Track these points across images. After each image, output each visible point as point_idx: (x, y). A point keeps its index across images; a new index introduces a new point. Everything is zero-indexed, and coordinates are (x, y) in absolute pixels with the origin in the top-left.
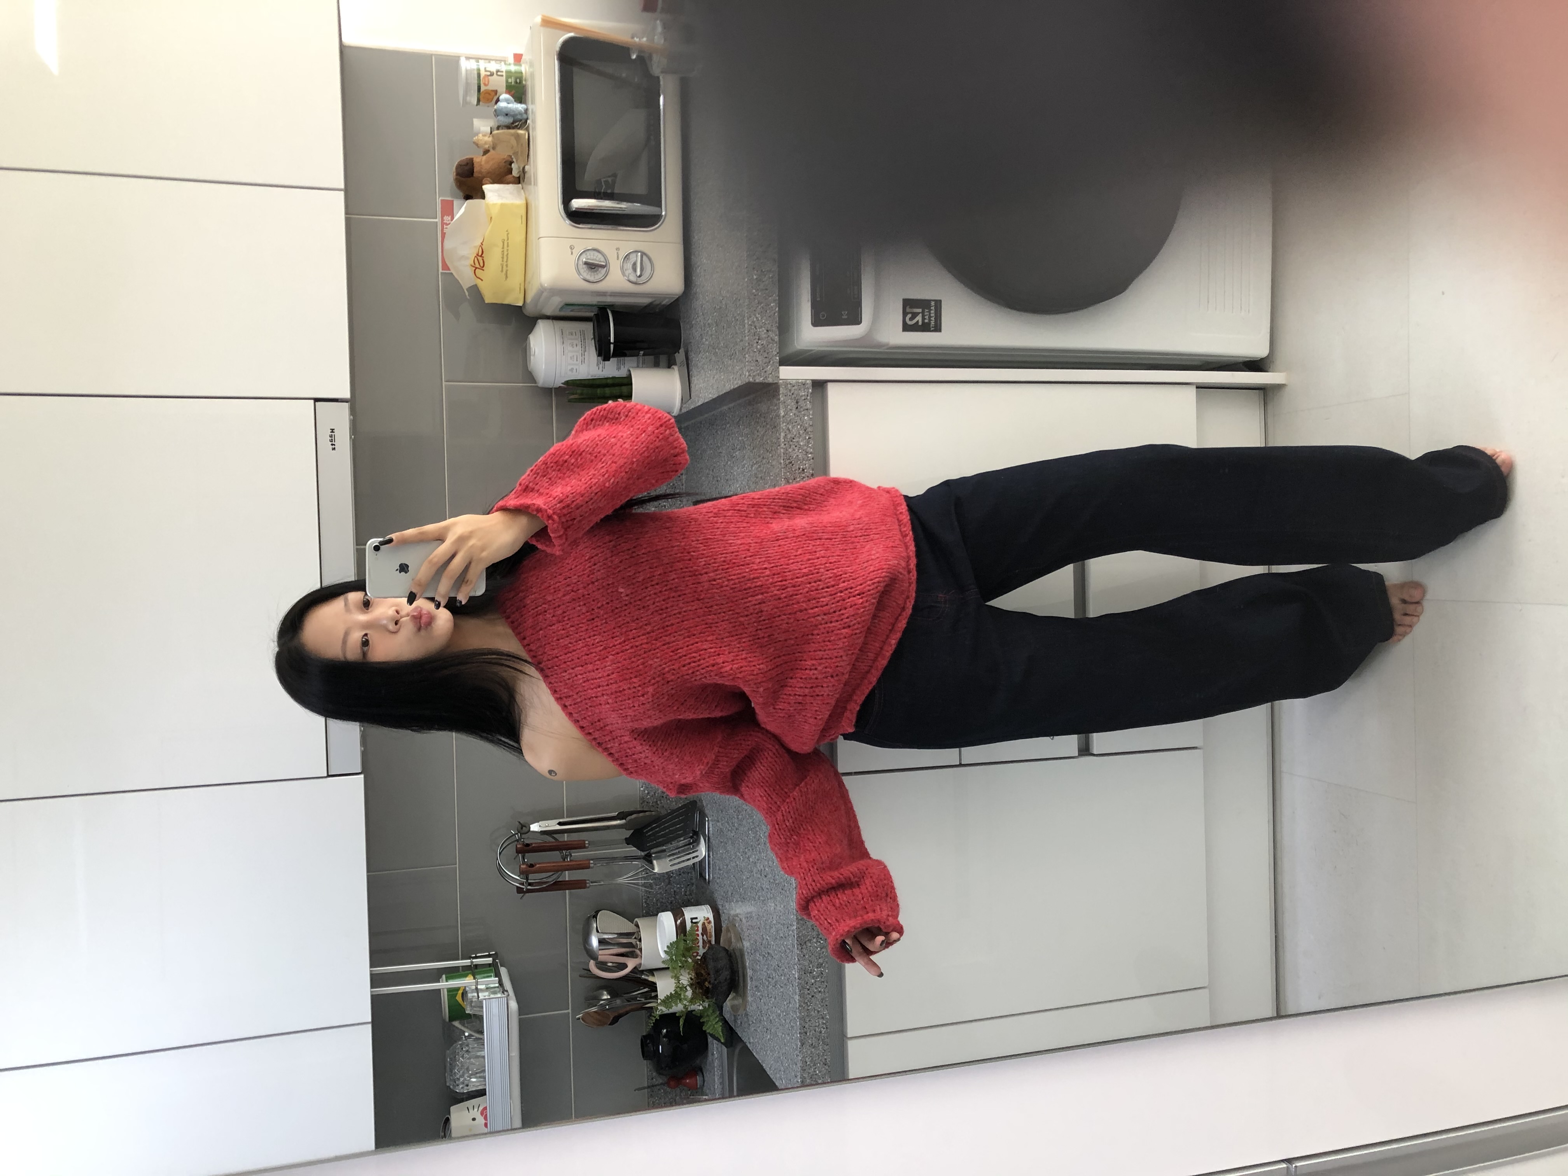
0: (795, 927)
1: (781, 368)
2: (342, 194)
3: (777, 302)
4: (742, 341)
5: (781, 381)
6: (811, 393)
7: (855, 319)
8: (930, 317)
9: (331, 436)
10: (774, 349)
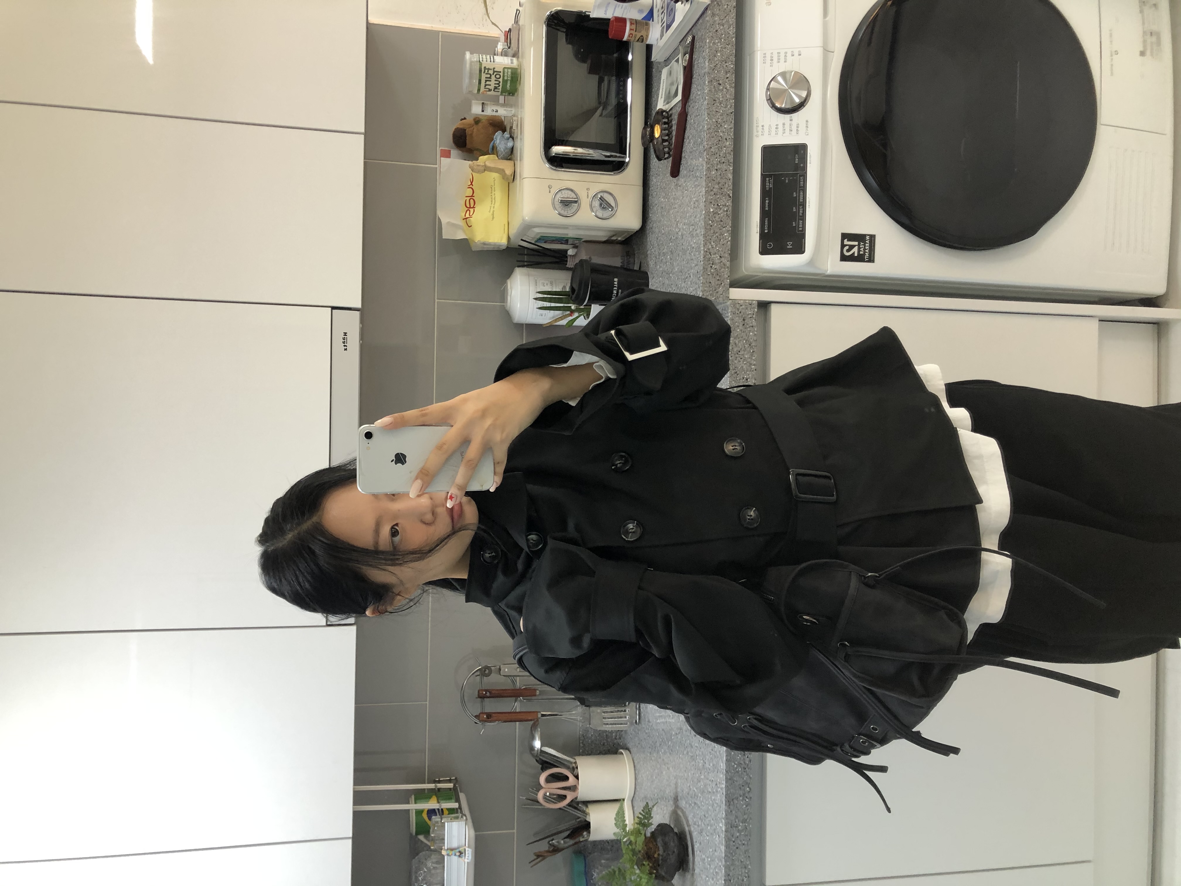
0: (724, 786)
1: (730, 289)
2: (363, 136)
3: (730, 232)
4: (696, 265)
5: (731, 301)
6: (757, 312)
7: (799, 249)
8: (865, 249)
9: (344, 339)
10: (726, 273)
